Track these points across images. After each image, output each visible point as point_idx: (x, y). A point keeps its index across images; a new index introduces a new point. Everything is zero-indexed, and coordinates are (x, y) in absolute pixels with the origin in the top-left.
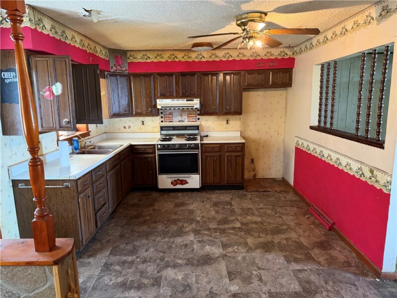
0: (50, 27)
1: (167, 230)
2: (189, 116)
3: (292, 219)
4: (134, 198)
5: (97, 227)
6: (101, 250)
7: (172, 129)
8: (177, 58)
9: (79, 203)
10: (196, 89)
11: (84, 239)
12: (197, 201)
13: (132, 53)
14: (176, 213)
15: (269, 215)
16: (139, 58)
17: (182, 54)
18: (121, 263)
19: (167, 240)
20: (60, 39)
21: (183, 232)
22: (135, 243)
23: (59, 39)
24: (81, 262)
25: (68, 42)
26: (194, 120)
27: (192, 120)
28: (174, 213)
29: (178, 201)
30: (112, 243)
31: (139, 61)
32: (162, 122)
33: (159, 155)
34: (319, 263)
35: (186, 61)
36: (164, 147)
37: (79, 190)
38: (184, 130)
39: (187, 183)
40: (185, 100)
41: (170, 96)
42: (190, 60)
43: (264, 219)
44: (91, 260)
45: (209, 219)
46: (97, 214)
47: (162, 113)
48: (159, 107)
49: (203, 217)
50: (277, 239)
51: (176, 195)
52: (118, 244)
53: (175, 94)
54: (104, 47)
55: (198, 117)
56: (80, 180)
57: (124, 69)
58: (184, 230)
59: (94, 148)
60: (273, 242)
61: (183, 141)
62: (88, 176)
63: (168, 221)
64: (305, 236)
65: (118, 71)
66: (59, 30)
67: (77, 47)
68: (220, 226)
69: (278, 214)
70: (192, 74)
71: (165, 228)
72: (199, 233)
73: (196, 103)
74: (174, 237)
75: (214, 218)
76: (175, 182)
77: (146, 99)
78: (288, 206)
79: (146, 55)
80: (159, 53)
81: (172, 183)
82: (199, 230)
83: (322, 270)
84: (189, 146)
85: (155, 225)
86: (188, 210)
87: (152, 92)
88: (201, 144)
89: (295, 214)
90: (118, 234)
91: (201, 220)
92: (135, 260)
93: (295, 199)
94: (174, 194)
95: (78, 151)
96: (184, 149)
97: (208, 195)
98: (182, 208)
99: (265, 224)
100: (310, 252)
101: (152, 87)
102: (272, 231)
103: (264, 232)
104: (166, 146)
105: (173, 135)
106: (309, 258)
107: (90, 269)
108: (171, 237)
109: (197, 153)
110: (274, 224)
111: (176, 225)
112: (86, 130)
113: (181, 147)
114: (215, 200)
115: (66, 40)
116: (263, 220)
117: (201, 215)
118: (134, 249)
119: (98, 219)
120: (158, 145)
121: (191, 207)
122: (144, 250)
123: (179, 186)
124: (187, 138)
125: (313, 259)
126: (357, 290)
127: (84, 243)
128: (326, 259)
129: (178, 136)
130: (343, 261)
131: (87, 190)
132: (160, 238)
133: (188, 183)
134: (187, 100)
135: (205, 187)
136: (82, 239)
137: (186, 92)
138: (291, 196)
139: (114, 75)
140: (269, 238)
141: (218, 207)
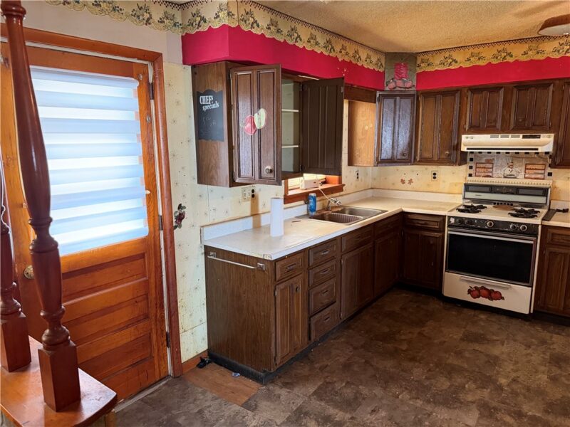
0: (269, 22)
1: (427, 383)
2: (529, 167)
4: (397, 302)
5: (310, 339)
6: (306, 379)
7: (488, 189)
8: (512, 56)
9: (275, 298)
10: (549, 115)
11: (279, 355)
12: (515, 341)
13: (426, 57)
14: (459, 354)
16: (437, 64)
17: (525, 47)
18: (322, 419)
19: (418, 405)
20: (285, 41)
21: (457, 400)
22: (361, 387)
23: (282, 41)
24: (268, 390)
25: (299, 45)
26: (539, 176)
27: (533, 176)
28: (456, 353)
29: (474, 329)
30: (326, 374)
31: (437, 68)
32: (470, 175)
33: (451, 236)
35: (532, 61)
36: (461, 223)
37: (278, 277)
38: (513, 194)
39: (501, 298)
40: (521, 135)
41: (490, 129)
42: (540, 57)
44: (283, 392)
45: (528, 389)
46: (312, 319)
47: (471, 160)
48: (464, 149)
49: (514, 380)
51: (474, 316)
52: (335, 379)
53: (499, 125)
54: (376, 51)
55: (549, 170)
56: (282, 263)
57: (408, 85)
58: (461, 396)
59: (343, 211)
61: (503, 216)
62: (299, 256)
63: (437, 365)
65: (398, 89)
66: (285, 26)
67: (319, 52)
68: (550, 418)
70: (544, 85)
71: (427, 378)
72: (491, 416)
73: (546, 143)
74: (434, 403)
75: (540, 392)
76: (477, 292)
77: (441, 135)
79: (450, 57)
80: (476, 51)
81: (470, 292)
82: (495, 409)
84: (514, 227)
85: (411, 364)
86: (487, 355)
87: (455, 123)
88: (543, 226)
90: (342, 360)
91: (508, 385)
92: (345, 422)
94: (472, 313)
95: (314, 214)
96: (503, 232)
97: (545, 335)
98: (477, 347)
101: (456, 113)
104: (466, 221)
105: (489, 202)
107: (275, 409)
108: (428, 402)
109: (532, 244)
111: (450, 379)
112: (337, 182)
113: (497, 226)
114: (558, 350)
115: (296, 41)
117: (513, 375)
118: (356, 398)
119: (313, 327)
120: (449, 217)
121: (496, 351)
122: (369, 409)
123: (483, 301)
124: (516, 210)
127: (278, 362)
129: (498, 204)
131: (295, 279)
132: (408, 396)
133: (503, 298)
134: (524, 137)
135: (541, 315)
136: (276, 354)
137: (524, 120)
139: (391, 95)
141: (560, 367)
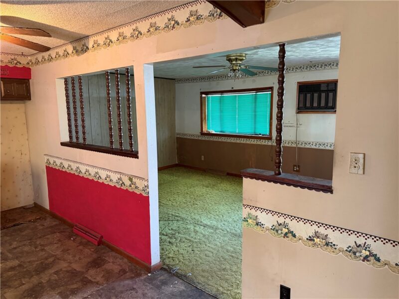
3: (57, 247)
15: (28, 253)
34: (97, 283)
43: (22, 259)
50: (45, 278)
60: (41, 283)
64: (76, 261)
69: (40, 247)
78: (49, 234)
83: (102, 289)
89: (59, 240)
93: (54, 223)
99: (25, 266)
100: (86, 276)
102: (36, 271)
103: (26, 276)
106: (86, 283)
110: (37, 261)
116: (22, 262)
125: (90, 282)
126: (137, 292)
128: (103, 276)
130: (119, 270)
138: (49, 222)
140: (35, 280)
